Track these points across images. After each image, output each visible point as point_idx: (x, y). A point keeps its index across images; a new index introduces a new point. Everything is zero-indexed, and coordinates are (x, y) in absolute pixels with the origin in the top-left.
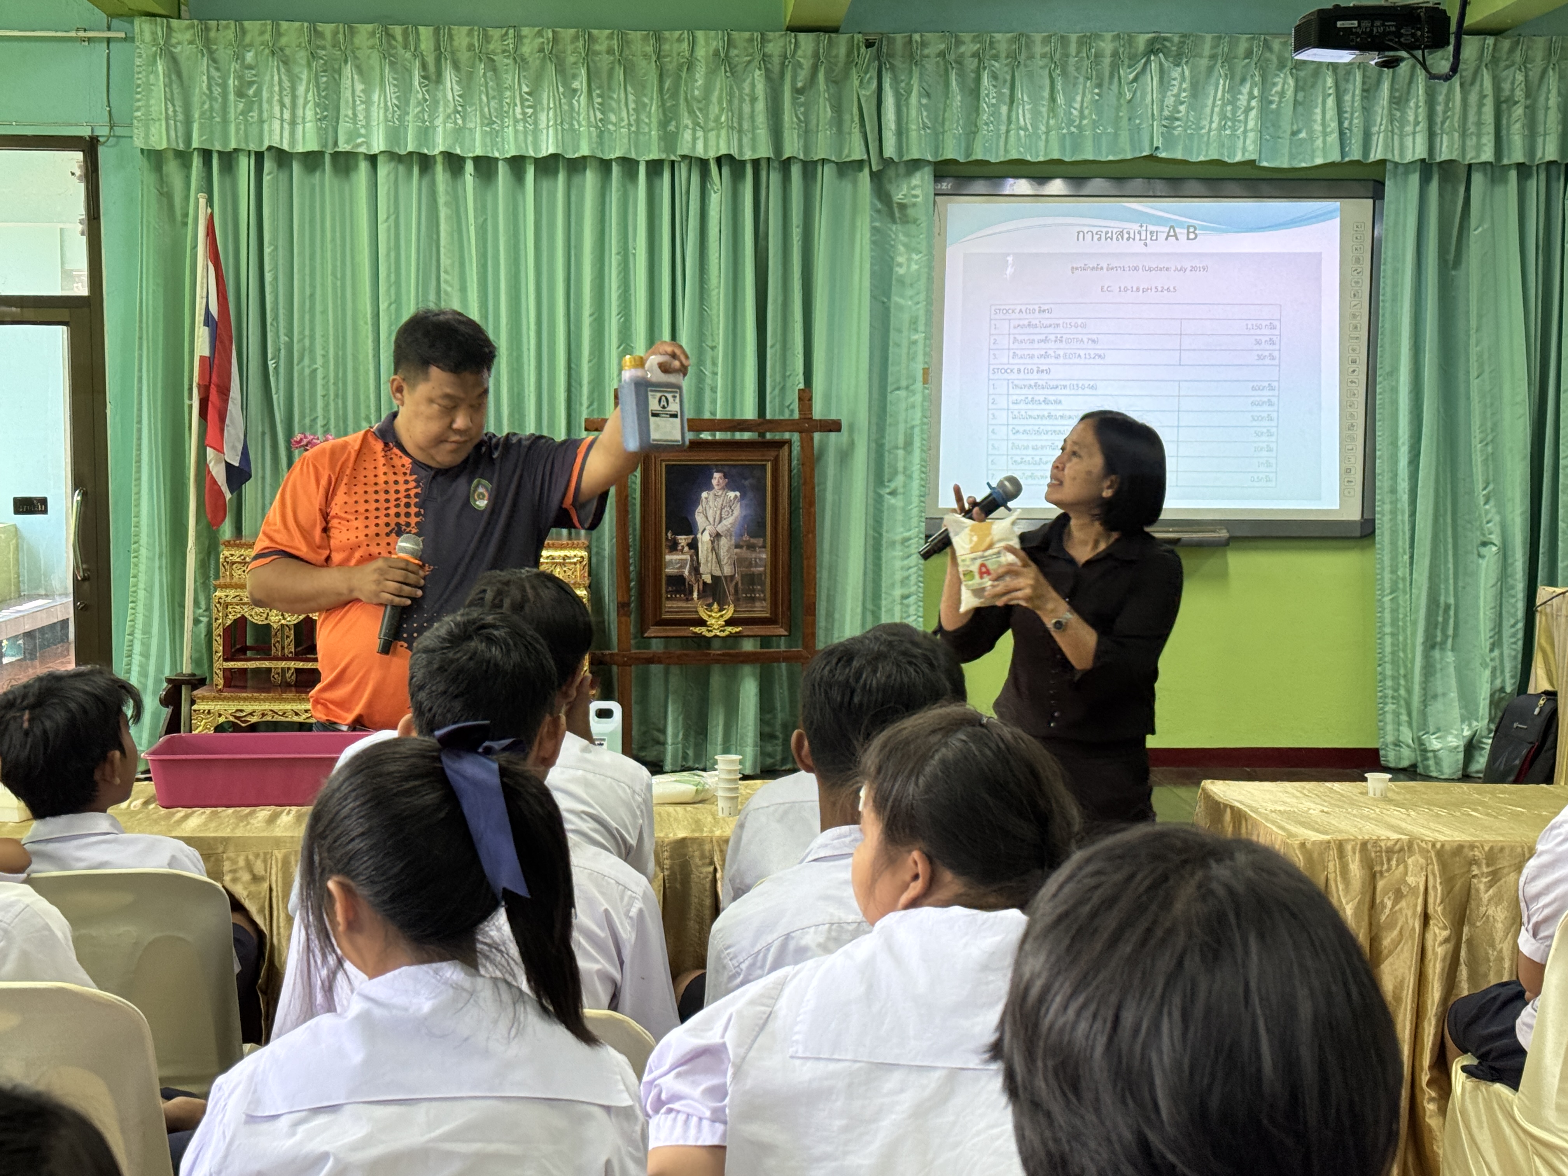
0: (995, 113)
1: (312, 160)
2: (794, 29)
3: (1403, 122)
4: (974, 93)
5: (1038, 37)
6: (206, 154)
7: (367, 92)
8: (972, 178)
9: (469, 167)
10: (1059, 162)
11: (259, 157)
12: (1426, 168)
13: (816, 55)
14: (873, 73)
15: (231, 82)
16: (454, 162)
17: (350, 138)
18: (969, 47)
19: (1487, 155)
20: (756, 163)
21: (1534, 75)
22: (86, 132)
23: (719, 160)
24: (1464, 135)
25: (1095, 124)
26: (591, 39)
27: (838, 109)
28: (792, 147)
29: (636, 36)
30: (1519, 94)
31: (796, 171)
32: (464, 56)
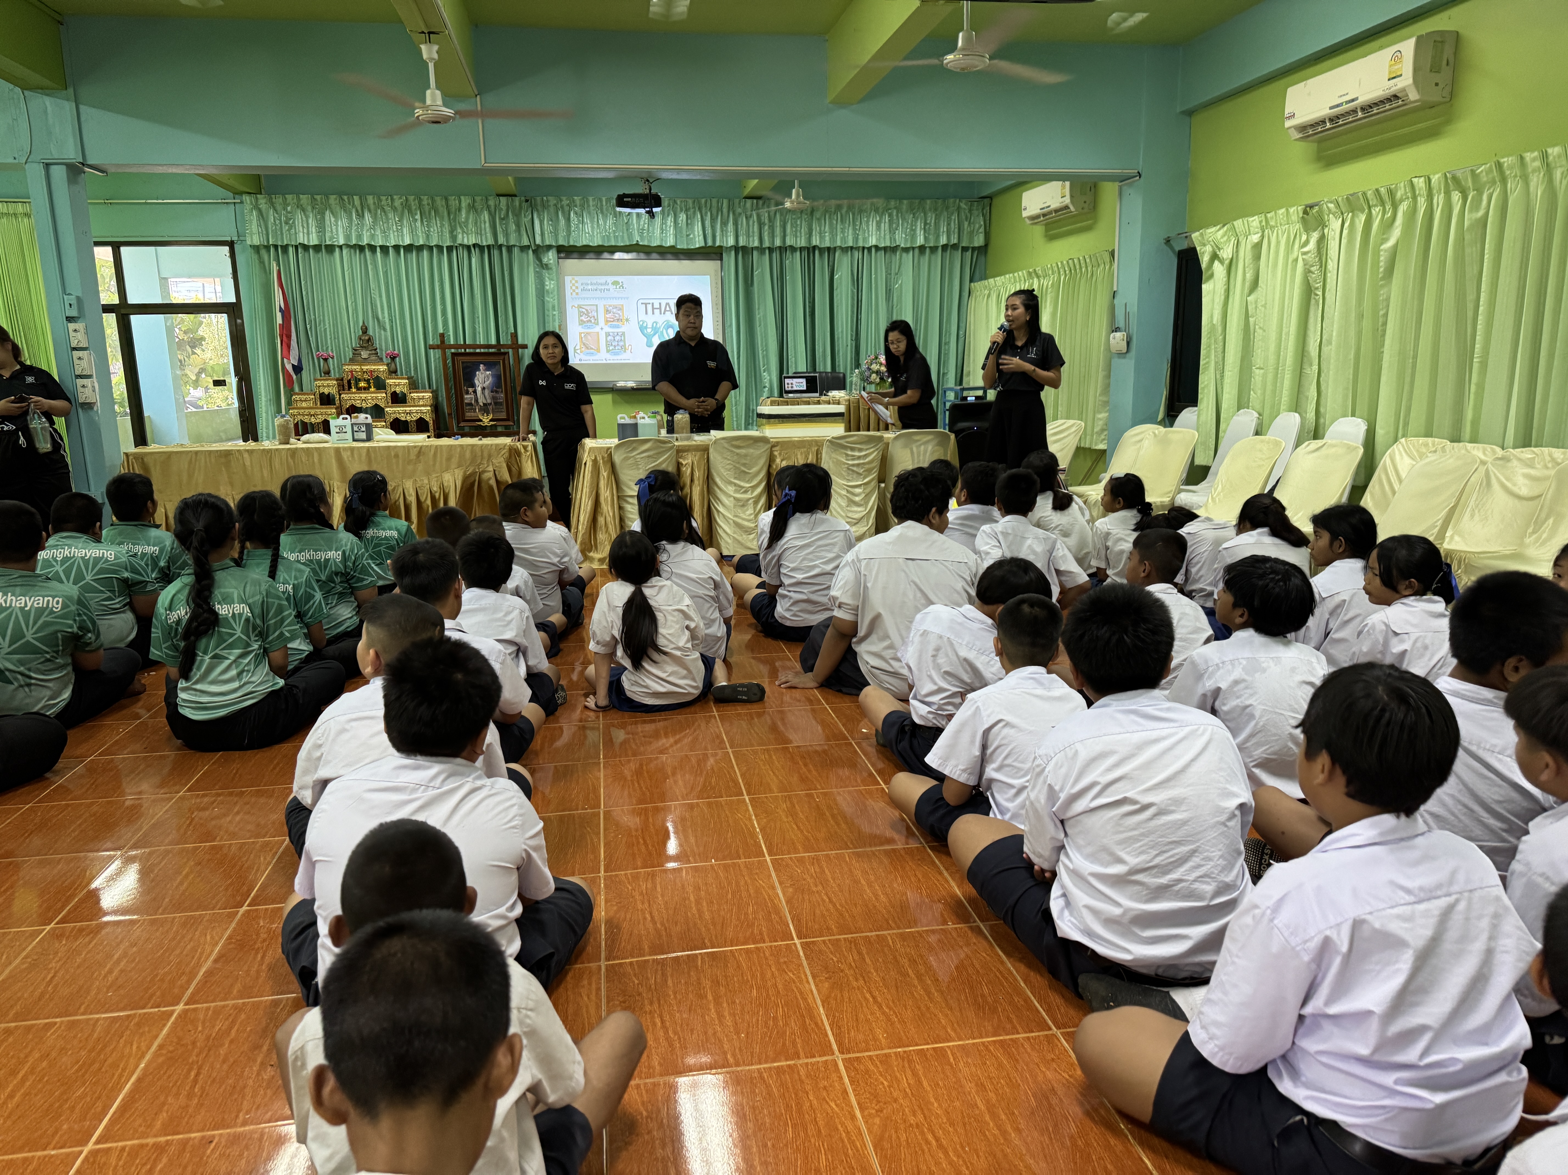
0: (578, 227)
1: (317, 248)
2: (499, 195)
3: (727, 231)
4: (568, 220)
5: (591, 199)
6: (276, 247)
7: (336, 221)
8: (572, 252)
9: (378, 249)
10: (602, 246)
11: (296, 247)
12: (736, 248)
13: (507, 205)
14: (529, 212)
15: (283, 219)
16: (372, 248)
17: (331, 238)
18: (565, 202)
19: (756, 244)
20: (489, 247)
21: (772, 214)
22: (229, 239)
23: (474, 245)
24: (748, 236)
25: (614, 232)
26: (420, 200)
27: (518, 226)
28: (501, 240)
29: (438, 199)
30: (767, 221)
31: (504, 249)
32: (372, 207)
